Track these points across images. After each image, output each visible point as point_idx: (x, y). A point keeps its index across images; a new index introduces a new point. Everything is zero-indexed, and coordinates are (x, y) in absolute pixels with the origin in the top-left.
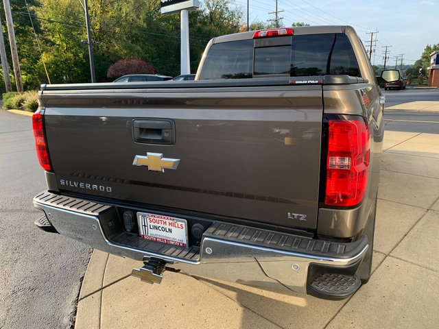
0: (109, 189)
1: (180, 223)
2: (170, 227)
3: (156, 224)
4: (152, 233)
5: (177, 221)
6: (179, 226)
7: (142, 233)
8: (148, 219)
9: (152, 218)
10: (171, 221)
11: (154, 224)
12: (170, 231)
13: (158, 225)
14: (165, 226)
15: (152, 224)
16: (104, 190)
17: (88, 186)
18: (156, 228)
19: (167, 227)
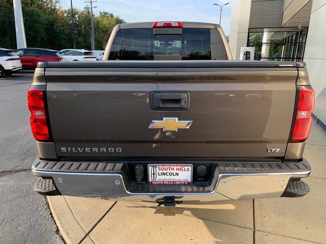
0: (119, 150)
1: (186, 168)
2: (177, 172)
3: (164, 171)
4: (160, 178)
5: (184, 166)
6: (186, 170)
7: (150, 180)
8: (157, 169)
9: (161, 167)
10: (178, 167)
11: (162, 172)
12: (177, 174)
13: (166, 172)
14: (172, 172)
15: (161, 171)
16: (113, 151)
17: (95, 150)
18: (164, 174)
19: (175, 172)
